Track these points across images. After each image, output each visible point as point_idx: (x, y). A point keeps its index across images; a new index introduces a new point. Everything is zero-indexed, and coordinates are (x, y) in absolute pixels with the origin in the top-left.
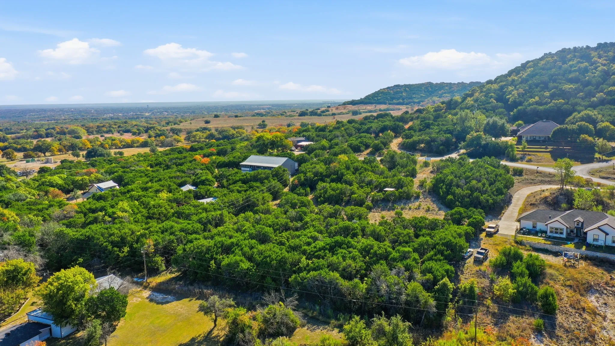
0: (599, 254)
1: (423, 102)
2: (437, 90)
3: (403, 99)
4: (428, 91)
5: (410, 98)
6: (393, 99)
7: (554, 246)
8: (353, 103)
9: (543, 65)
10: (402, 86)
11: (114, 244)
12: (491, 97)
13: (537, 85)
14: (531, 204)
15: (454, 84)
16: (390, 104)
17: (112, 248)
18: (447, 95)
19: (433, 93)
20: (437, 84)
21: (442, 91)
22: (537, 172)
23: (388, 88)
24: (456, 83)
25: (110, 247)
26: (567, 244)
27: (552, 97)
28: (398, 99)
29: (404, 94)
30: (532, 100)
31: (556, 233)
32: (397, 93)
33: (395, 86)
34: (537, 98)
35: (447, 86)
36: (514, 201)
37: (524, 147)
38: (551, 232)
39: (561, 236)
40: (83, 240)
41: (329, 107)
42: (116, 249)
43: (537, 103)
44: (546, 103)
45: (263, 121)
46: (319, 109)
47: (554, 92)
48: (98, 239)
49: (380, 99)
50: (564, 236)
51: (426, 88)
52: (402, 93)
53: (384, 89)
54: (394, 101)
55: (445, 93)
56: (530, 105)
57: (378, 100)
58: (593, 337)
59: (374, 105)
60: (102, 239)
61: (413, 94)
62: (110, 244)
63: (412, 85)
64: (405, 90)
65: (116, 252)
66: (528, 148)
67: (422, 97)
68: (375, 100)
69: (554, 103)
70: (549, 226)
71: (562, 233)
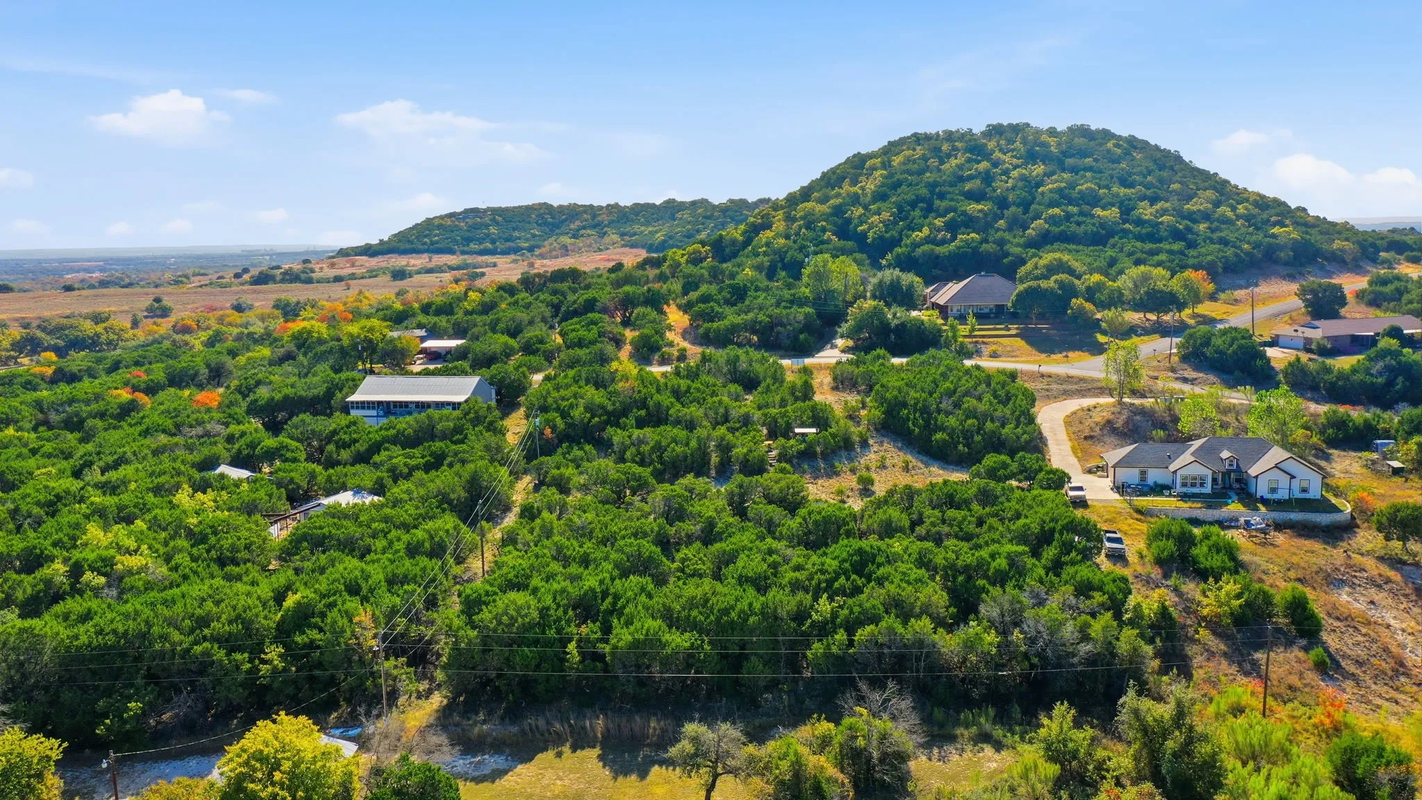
0: (1295, 516)
1: (539, 247)
2: (565, 220)
3: (493, 242)
4: (546, 224)
5: (507, 240)
6: (468, 240)
7: (1210, 512)
8: (368, 251)
9: (900, 164)
10: (485, 211)
11: (230, 643)
12: (824, 230)
13: (913, 205)
14: (1086, 438)
15: (601, 208)
16: (463, 253)
17: (228, 654)
18: (589, 232)
19: (558, 228)
20: (561, 207)
21: (578, 223)
22: (1042, 376)
23: (451, 215)
24: (604, 205)
25: (220, 654)
26: (1227, 504)
27: (952, 228)
28: (481, 240)
29: (493, 230)
30: (918, 235)
31: (1193, 485)
32: (475, 227)
33: (467, 211)
34: (926, 231)
35: (585, 212)
36: (1046, 432)
37: (973, 330)
38: (1184, 485)
39: (1204, 491)
40: (112, 647)
41: (306, 261)
42: (238, 656)
43: (928, 240)
44: (943, 242)
45: (158, 300)
46: (278, 267)
47: (953, 219)
48: (164, 638)
49: (437, 242)
50: (1208, 489)
51: (540, 216)
52: (487, 226)
53: (441, 217)
54: (472, 245)
55: (584, 228)
56: (916, 245)
57: (433, 243)
58: (1402, 665)
59: (426, 255)
60: (176, 636)
61: (514, 229)
62: (216, 646)
63: (507, 209)
64: (493, 220)
65: (242, 664)
66: (980, 330)
67: (534, 236)
68: (425, 243)
69: (962, 240)
70: (1179, 473)
71: (1202, 485)
